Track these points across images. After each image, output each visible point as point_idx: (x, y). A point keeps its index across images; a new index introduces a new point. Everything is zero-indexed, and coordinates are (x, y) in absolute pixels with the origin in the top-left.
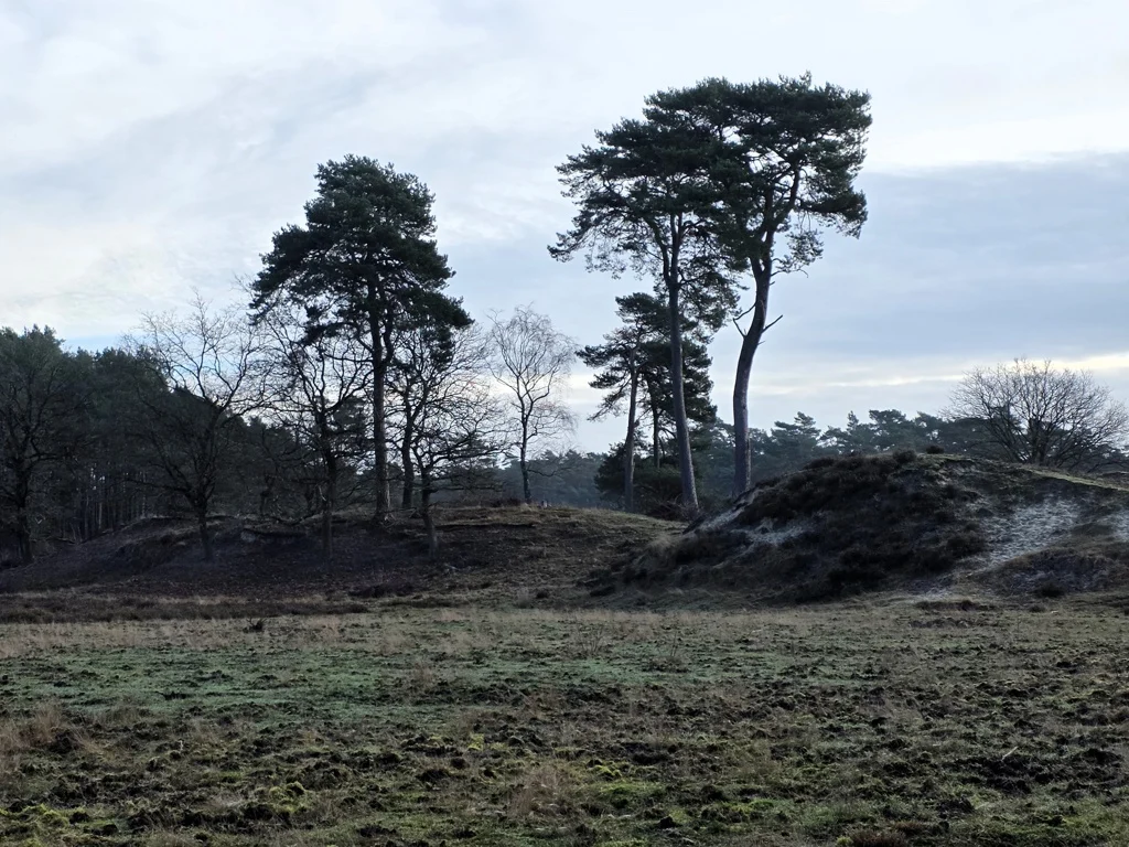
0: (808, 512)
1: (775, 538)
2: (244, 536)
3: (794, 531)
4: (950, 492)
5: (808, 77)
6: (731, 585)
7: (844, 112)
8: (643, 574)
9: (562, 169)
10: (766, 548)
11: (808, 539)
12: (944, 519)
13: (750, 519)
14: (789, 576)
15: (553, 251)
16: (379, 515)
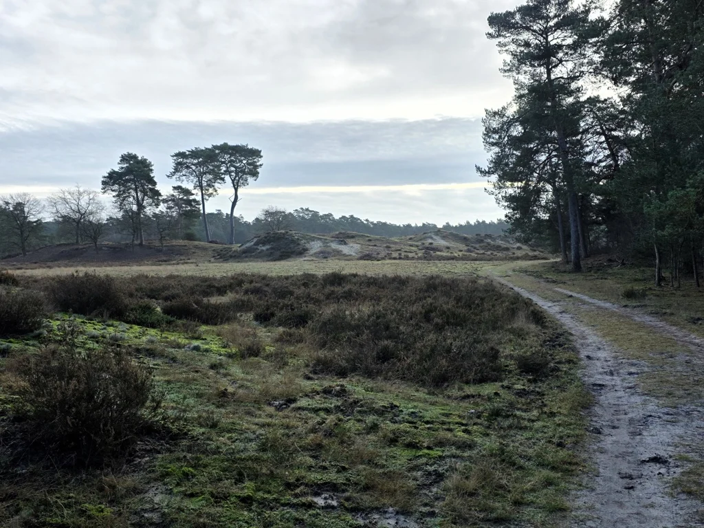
0: (269, 243)
1: (264, 248)
2: (103, 248)
3: (268, 247)
4: (298, 239)
5: (247, 145)
6: (257, 258)
7: (256, 153)
8: (235, 256)
9: (172, 156)
10: (263, 250)
11: (272, 248)
12: (299, 244)
13: (257, 244)
14: (270, 256)
15: (168, 176)
16: (142, 242)
